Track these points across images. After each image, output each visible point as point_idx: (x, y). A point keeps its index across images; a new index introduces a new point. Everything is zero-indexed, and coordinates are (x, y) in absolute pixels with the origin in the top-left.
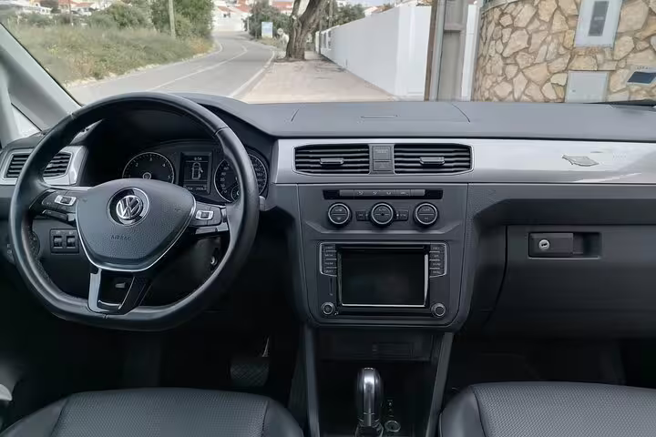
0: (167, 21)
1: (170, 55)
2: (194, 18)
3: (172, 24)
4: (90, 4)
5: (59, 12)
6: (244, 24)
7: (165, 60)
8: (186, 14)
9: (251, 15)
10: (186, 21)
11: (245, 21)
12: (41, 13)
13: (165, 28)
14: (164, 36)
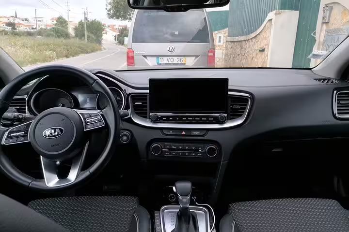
0: (84, 35)
1: (89, 50)
2: (95, 34)
3: (86, 37)
4: (33, 26)
5: (16, 29)
6: (114, 38)
7: (87, 52)
8: (92, 33)
9: (119, 33)
10: (92, 36)
11: (115, 37)
12: (6, 29)
13: (83, 38)
14: (82, 42)
